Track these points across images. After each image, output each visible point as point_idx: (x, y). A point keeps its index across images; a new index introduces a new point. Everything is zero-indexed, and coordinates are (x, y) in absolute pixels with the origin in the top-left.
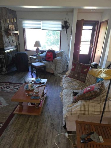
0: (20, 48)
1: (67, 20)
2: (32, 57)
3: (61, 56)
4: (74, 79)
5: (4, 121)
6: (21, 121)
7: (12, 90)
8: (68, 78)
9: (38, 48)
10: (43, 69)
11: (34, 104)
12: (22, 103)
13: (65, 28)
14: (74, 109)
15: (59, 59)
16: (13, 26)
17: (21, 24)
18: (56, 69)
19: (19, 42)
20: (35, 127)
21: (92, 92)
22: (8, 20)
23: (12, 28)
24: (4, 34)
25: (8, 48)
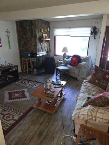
0: (50, 53)
1: (96, 26)
2: (59, 61)
3: (87, 61)
4: (94, 85)
5: (25, 111)
6: (37, 114)
7: (37, 88)
8: (88, 83)
9: (65, 53)
10: (67, 72)
11: (50, 103)
12: (40, 99)
13: (94, 34)
14: (82, 112)
15: (84, 64)
16: (46, 34)
17: (53, 32)
18: (80, 74)
19: (50, 48)
20: (47, 123)
21: (103, 98)
22: (42, 30)
23: (45, 36)
24: (38, 41)
25: (40, 53)
